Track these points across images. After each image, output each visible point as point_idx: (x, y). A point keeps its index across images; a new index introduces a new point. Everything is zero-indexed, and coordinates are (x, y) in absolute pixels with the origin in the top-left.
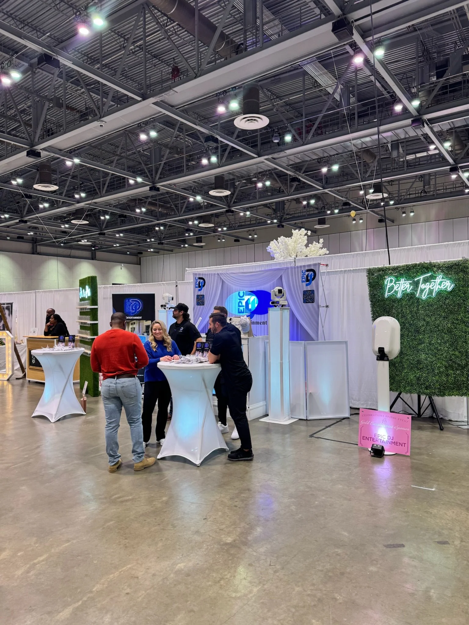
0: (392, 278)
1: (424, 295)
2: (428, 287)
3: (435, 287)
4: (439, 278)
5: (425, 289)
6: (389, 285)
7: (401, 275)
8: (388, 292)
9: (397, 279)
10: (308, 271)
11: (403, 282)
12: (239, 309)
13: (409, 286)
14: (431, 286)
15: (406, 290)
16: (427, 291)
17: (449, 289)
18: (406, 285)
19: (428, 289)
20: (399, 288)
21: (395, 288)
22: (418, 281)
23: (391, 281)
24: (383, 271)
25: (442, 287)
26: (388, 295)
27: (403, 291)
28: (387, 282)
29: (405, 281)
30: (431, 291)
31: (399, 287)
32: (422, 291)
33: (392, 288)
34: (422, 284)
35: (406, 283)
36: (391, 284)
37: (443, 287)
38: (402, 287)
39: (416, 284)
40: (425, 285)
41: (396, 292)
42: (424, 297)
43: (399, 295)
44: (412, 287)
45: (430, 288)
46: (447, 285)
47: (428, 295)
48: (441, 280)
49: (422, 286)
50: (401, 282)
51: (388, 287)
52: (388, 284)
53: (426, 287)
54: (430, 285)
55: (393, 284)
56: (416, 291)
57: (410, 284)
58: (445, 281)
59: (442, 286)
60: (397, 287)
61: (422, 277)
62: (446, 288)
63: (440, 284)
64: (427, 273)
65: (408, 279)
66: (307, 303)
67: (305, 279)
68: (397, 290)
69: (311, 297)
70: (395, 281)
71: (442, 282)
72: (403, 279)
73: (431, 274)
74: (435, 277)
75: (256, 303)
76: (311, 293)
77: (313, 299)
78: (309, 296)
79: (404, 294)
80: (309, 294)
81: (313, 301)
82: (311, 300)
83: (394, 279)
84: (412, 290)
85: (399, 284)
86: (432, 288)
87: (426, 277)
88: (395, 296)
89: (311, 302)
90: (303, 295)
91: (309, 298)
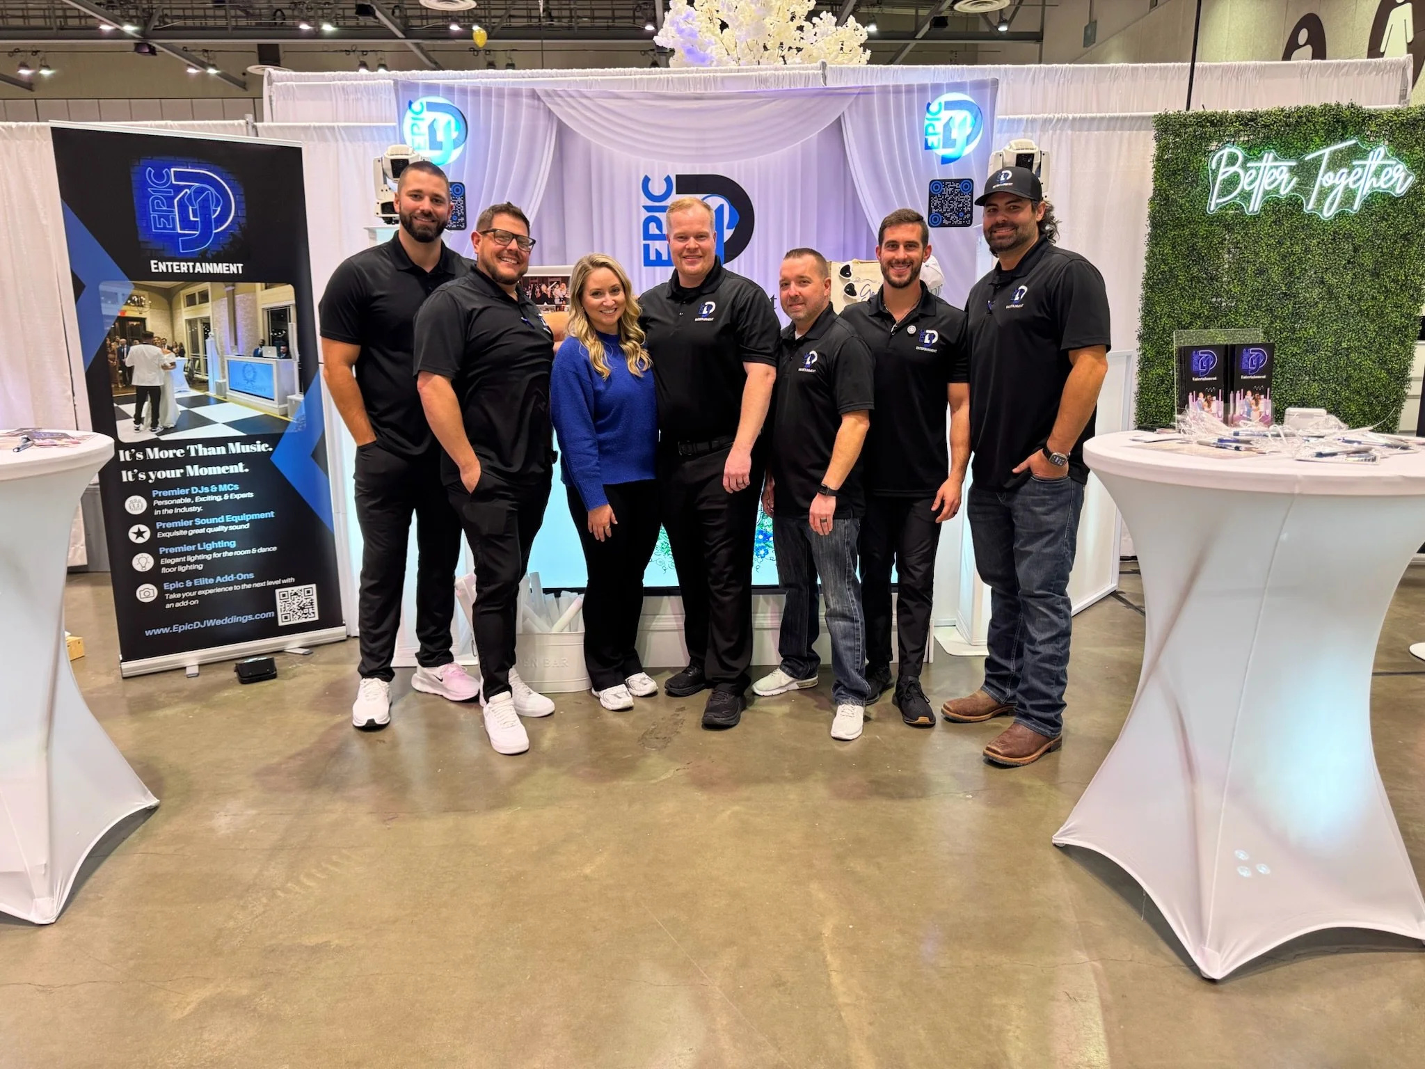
0: (1233, 150)
1: (1330, 209)
2: (1343, 182)
3: (1362, 181)
4: (1379, 154)
5: (1332, 188)
6: (1224, 173)
7: (1266, 143)
8: (1218, 197)
9: (1254, 152)
10: (950, 106)
11: (1270, 164)
13: (1287, 175)
14: (1352, 178)
15: (1277, 190)
16: (1339, 192)
17: (1400, 191)
18: (1276, 173)
19: (1340, 189)
20: (1257, 183)
21: (1244, 182)
22: (1317, 161)
23: (1232, 160)
24: (1213, 124)
25: (1382, 184)
26: (1217, 205)
27: (1266, 193)
28: (1219, 162)
29: (1275, 159)
30: (1349, 195)
31: (1255, 179)
32: (1323, 194)
33: (1232, 182)
34: (1326, 172)
35: (1277, 167)
36: (1232, 170)
37: (1386, 183)
38: (1266, 181)
39: (1306, 173)
40: (1335, 172)
41: (1247, 196)
42: (1328, 213)
43: (1255, 206)
44: (1295, 179)
45: (1347, 188)
46: (1396, 176)
47: (1339, 207)
48: (1380, 162)
49: (1325, 178)
50: (1262, 164)
51: (1220, 178)
52: (1222, 170)
53: (1337, 182)
54: (1349, 173)
55: (1237, 168)
56: (1308, 194)
57: (1291, 169)
58: (1391, 166)
59: (1383, 179)
60: (1248, 180)
61: (1327, 152)
62: (1393, 188)
63: (1377, 174)
64: (1343, 139)
65: (1286, 156)
66: (943, 225)
67: (939, 139)
68: (1247, 189)
69: (961, 205)
70: (1246, 160)
71: (1383, 167)
72: (1271, 155)
73: (1353, 142)
74: (1365, 151)
75: (728, 228)
76: (960, 192)
77: (968, 212)
78: (952, 199)
79: (1267, 202)
80: (952, 194)
81: (967, 220)
82: (961, 214)
83: (1240, 154)
84: (1294, 190)
85: (1258, 169)
86: (1352, 186)
87: (1341, 151)
88: (1239, 207)
89: (960, 223)
90: (931, 195)
91: (952, 210)
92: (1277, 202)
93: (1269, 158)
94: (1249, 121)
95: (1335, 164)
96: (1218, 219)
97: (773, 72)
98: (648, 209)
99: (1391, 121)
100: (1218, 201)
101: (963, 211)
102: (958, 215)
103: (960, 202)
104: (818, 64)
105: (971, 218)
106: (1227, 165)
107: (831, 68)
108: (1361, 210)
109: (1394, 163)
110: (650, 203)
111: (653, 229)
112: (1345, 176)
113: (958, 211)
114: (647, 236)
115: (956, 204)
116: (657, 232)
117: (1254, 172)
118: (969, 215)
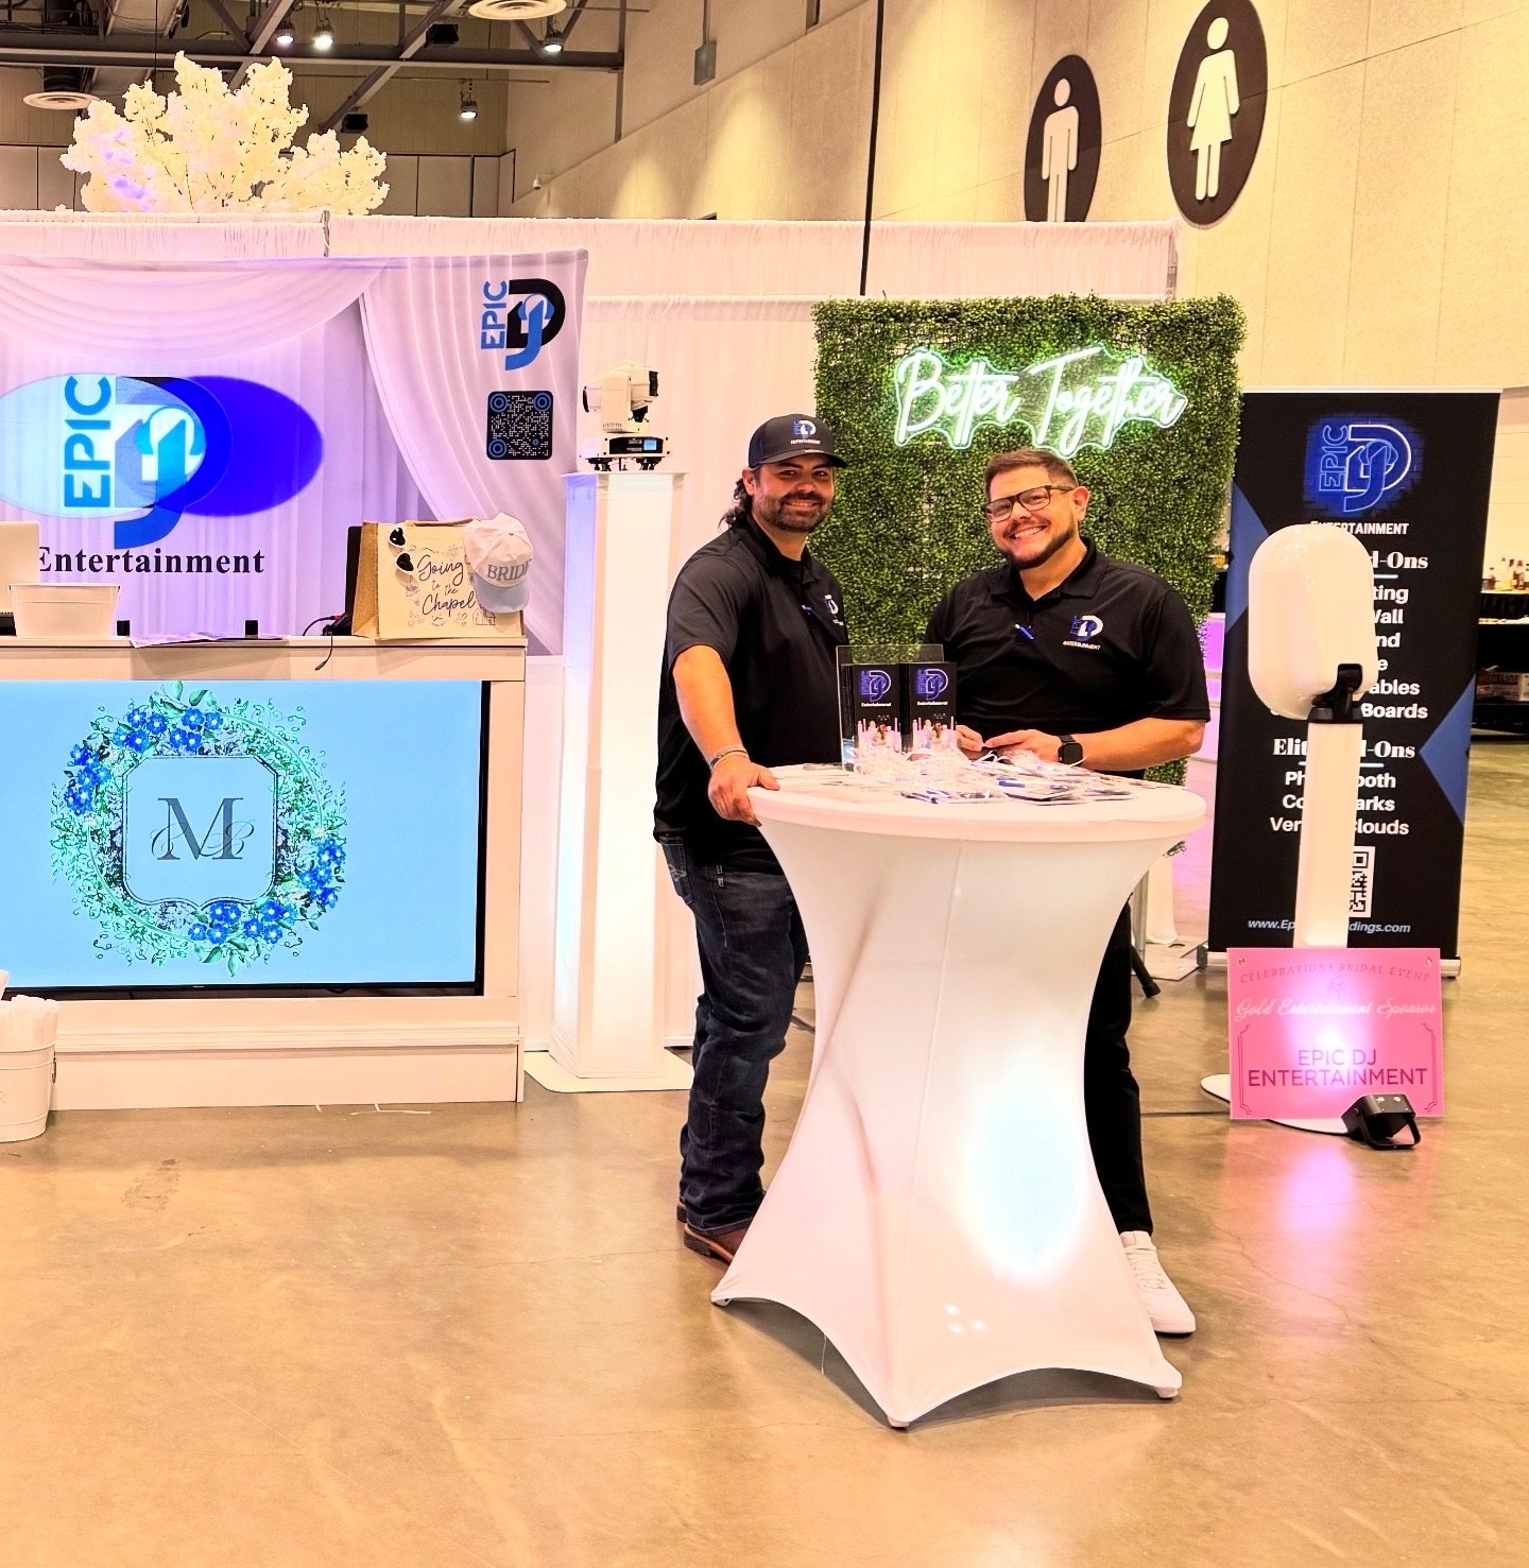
0: (928, 356)
2: (1085, 407)
3: (1111, 405)
5: (1070, 413)
6: (914, 390)
7: (975, 347)
8: (911, 422)
9: (955, 360)
10: (517, 287)
11: (980, 378)
12: (69, 481)
13: (1004, 394)
14: (1099, 399)
15: (992, 414)
16: (1080, 420)
17: (1166, 419)
18: (990, 391)
19: (1081, 416)
20: (962, 405)
21: (944, 404)
22: (1045, 376)
23: (926, 371)
24: (897, 319)
25: (1140, 410)
26: (908, 434)
27: (976, 419)
28: (908, 374)
29: (988, 371)
31: (961, 398)
32: (1056, 423)
33: (925, 404)
34: (1059, 391)
35: (991, 383)
36: (926, 385)
37: (1146, 408)
38: (976, 400)
39: (1032, 391)
40: (1074, 392)
41: (948, 422)
42: (1067, 448)
43: (960, 437)
44: (1018, 400)
45: (1090, 414)
46: (1159, 399)
47: (1082, 439)
48: (1135, 378)
49: (1059, 399)
50: (968, 378)
51: (909, 397)
52: (911, 386)
53: (1076, 404)
54: (1094, 393)
55: (933, 382)
56: (1036, 421)
57: (1012, 387)
58: (1152, 384)
59: (1142, 401)
60: (952, 399)
61: (1058, 364)
62: (1155, 415)
63: (1133, 394)
64: (1082, 344)
65: (1003, 365)
66: (508, 457)
67: (502, 333)
68: (951, 412)
69: (535, 428)
70: (946, 371)
71: (1140, 385)
72: (983, 365)
73: (1097, 350)
74: (1115, 362)
75: (193, 452)
76: (533, 410)
77: (545, 439)
78: (522, 420)
79: (980, 430)
80: (521, 412)
81: (543, 449)
82: (536, 442)
83: (936, 360)
84: (1018, 415)
85: (963, 385)
86: (1099, 412)
87: (1082, 362)
88: (940, 438)
89: (534, 454)
90: (491, 414)
91: (522, 435)
92: (995, 432)
93: (978, 368)
94: (949, 316)
95: (1071, 378)
96: (911, 453)
97: (252, 223)
98: (73, 424)
99: (1148, 322)
100: (912, 428)
101: (538, 437)
102: (531, 443)
103: (533, 424)
104: (319, 212)
105: (550, 447)
106: (920, 377)
107: (337, 219)
108: (1114, 445)
109: (1156, 380)
110: (76, 416)
111: (79, 453)
112: (1088, 396)
113: (531, 437)
114: (71, 463)
115: (527, 426)
116: (86, 458)
117: (959, 388)
118: (546, 444)
